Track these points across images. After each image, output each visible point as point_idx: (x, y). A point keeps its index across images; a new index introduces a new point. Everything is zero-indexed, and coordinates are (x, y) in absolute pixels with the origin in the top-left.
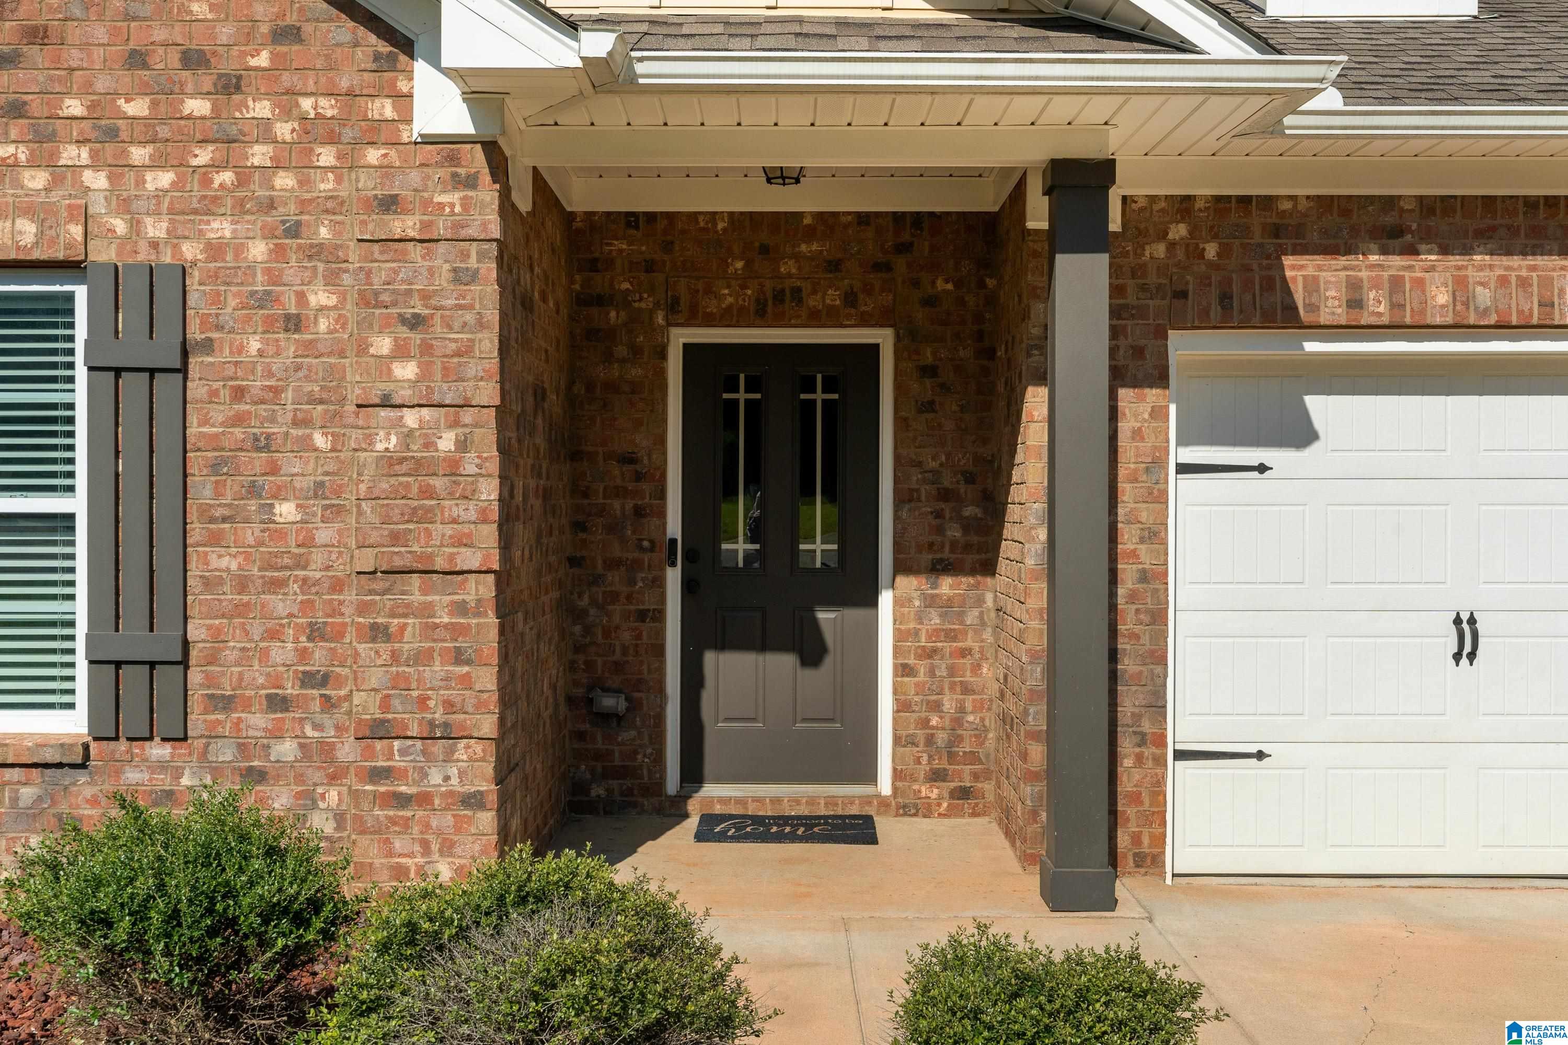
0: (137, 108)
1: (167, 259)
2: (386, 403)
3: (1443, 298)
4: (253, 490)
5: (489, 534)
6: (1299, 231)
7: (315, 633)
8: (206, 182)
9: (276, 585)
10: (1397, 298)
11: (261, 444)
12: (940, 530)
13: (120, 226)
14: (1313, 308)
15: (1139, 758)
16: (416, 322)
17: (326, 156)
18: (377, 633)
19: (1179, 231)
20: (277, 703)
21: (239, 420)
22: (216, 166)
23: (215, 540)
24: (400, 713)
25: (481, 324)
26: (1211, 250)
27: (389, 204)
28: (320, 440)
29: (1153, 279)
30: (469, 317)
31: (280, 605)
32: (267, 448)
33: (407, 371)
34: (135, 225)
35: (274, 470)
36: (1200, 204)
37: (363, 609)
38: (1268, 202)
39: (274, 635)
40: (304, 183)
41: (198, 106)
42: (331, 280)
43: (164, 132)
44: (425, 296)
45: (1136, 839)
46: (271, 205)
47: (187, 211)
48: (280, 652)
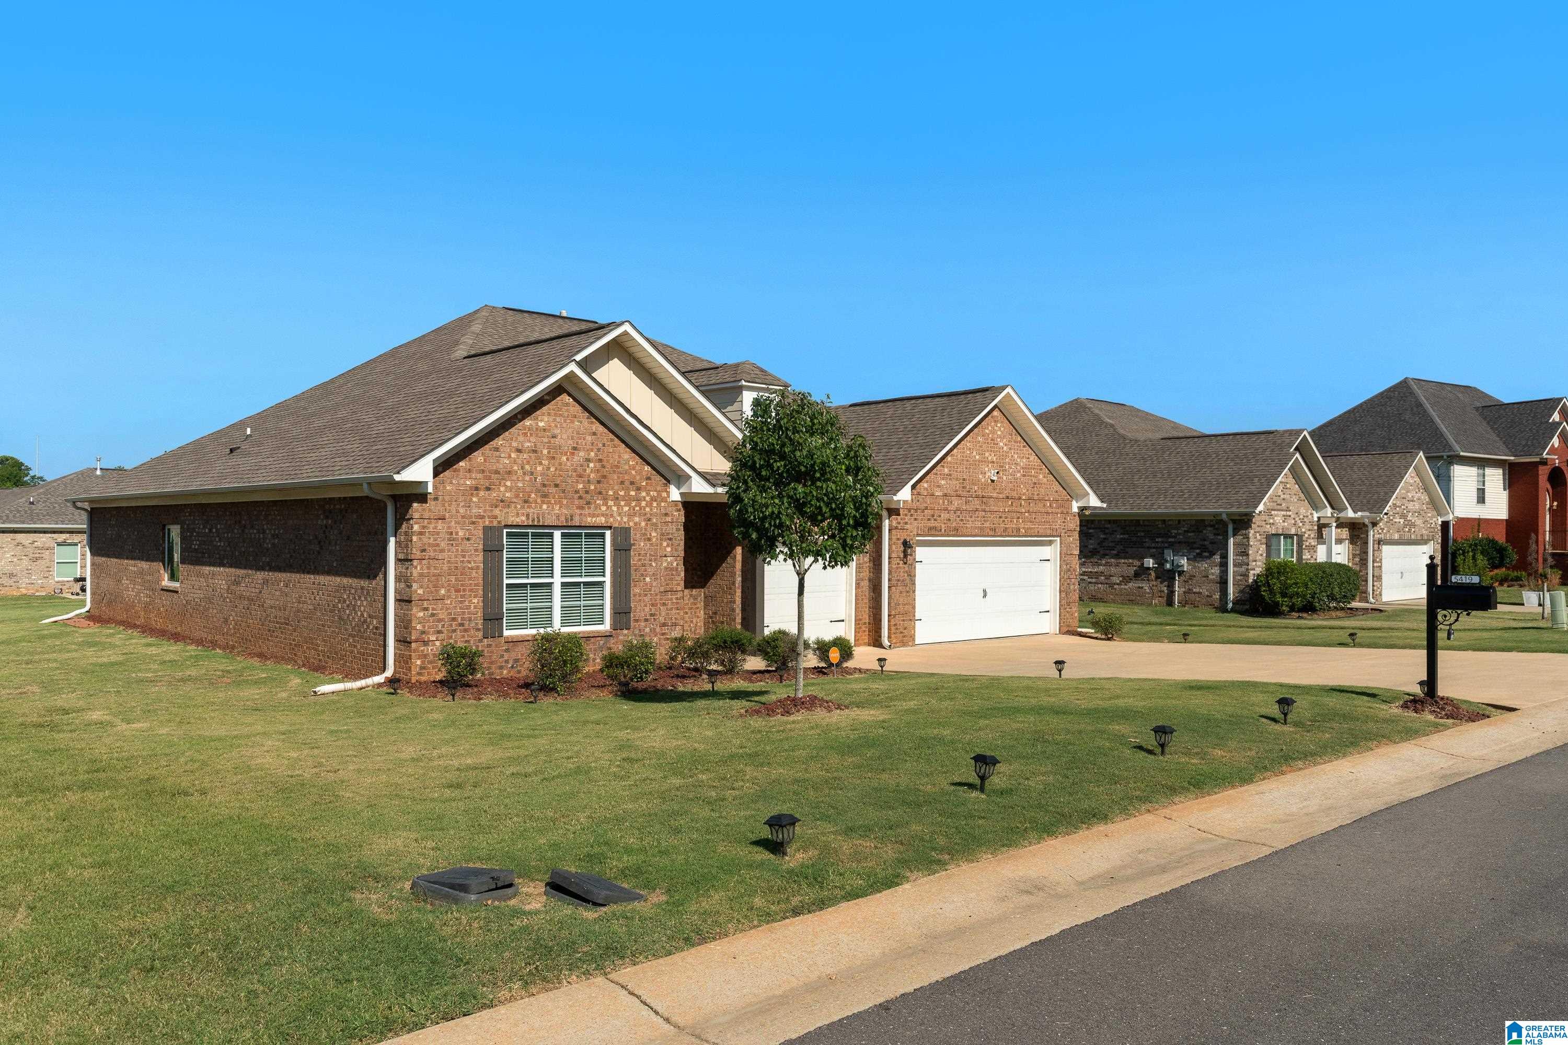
0: (622, 493)
1: (627, 526)
2: (665, 556)
4: (642, 575)
5: (682, 583)
7: (653, 605)
8: (634, 509)
9: (646, 595)
11: (644, 565)
12: (693, 578)
13: (619, 519)
16: (670, 539)
17: (655, 504)
18: (664, 604)
20: (646, 620)
21: (640, 560)
22: (636, 506)
23: (635, 586)
24: (667, 621)
25: (681, 540)
27: (666, 514)
28: (654, 564)
30: (679, 538)
31: (647, 599)
33: (669, 549)
34: (622, 518)
35: (645, 571)
37: (661, 599)
39: (646, 606)
40: (651, 510)
41: (633, 493)
42: (656, 530)
43: (627, 499)
44: (672, 534)
46: (645, 514)
47: (630, 516)
48: (647, 609)
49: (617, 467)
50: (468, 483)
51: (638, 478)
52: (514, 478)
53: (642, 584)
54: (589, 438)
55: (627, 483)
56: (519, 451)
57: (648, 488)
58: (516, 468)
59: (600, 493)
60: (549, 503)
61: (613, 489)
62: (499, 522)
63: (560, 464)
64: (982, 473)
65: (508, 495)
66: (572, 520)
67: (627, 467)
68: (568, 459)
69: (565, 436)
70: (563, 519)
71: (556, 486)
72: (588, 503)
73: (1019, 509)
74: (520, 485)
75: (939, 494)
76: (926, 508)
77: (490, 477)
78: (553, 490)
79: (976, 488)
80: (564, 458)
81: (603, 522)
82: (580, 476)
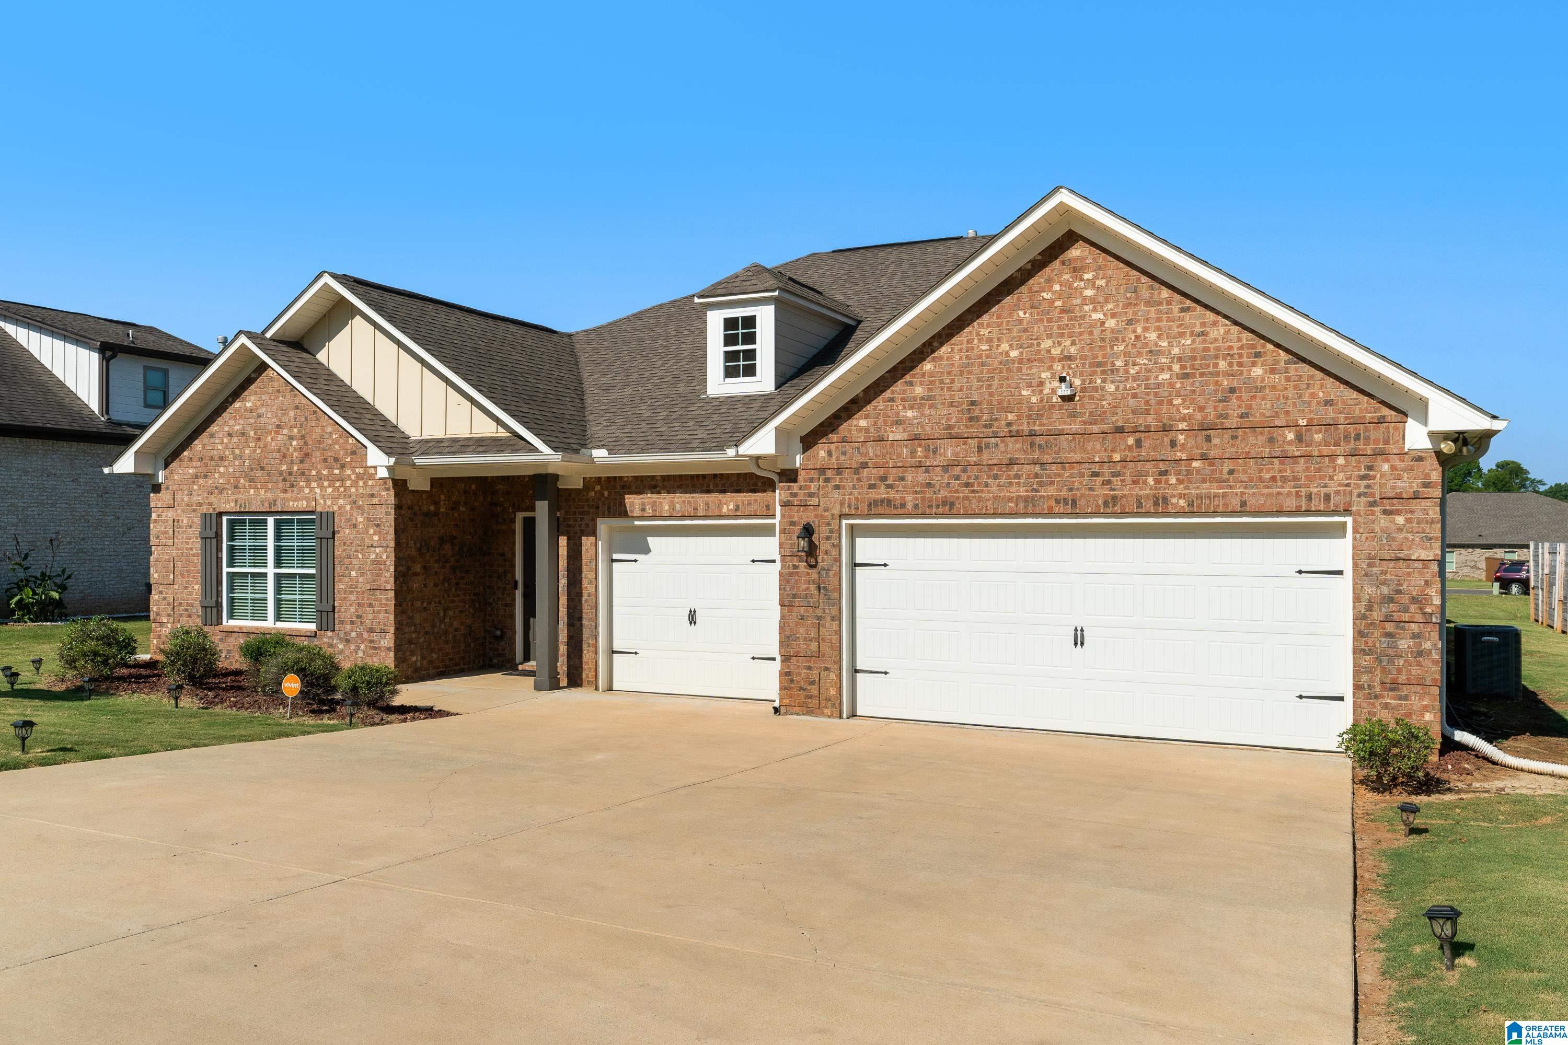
1: (331, 510)
2: (372, 546)
3: (667, 508)
4: (347, 568)
5: (392, 580)
6: (630, 487)
7: (359, 605)
8: (338, 491)
9: (352, 592)
10: (655, 508)
11: (349, 557)
13: (322, 502)
14: (632, 512)
15: (588, 651)
16: (378, 526)
17: (361, 483)
18: (370, 605)
19: (598, 488)
20: (352, 623)
21: (344, 550)
22: (340, 486)
23: (340, 581)
24: (375, 626)
25: (391, 526)
26: (606, 493)
27: (372, 495)
28: (360, 556)
29: (591, 503)
30: (388, 524)
31: (353, 598)
32: (349, 558)
33: (376, 538)
34: (325, 501)
35: (351, 563)
36: (603, 479)
37: (368, 599)
38: (621, 478)
39: (351, 605)
40: (357, 490)
41: (337, 471)
42: (362, 515)
43: (330, 478)
44: (380, 519)
45: (587, 676)
46: (350, 496)
47: (335, 498)
48: (353, 610)
49: (320, 442)
50: (190, 471)
51: (342, 453)
52: (226, 463)
53: (347, 579)
54: (292, 413)
55: (330, 460)
56: (230, 435)
57: (354, 464)
58: (227, 453)
59: (303, 474)
60: (256, 488)
61: (316, 468)
62: (214, 509)
63: (266, 445)
64: (1029, 385)
65: (221, 481)
66: (275, 505)
67: (330, 442)
68: (272, 439)
69: (269, 415)
70: (266, 504)
71: (262, 469)
72: (292, 486)
73: (1169, 454)
74: (231, 470)
75: (898, 437)
76: (864, 465)
77: (207, 464)
78: (259, 473)
79: (1011, 417)
80: (269, 438)
81: (305, 506)
82: (284, 457)
